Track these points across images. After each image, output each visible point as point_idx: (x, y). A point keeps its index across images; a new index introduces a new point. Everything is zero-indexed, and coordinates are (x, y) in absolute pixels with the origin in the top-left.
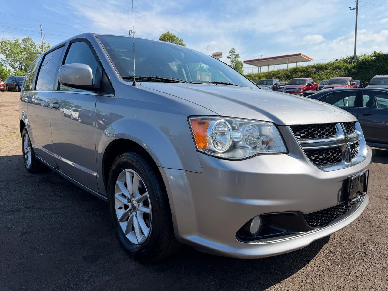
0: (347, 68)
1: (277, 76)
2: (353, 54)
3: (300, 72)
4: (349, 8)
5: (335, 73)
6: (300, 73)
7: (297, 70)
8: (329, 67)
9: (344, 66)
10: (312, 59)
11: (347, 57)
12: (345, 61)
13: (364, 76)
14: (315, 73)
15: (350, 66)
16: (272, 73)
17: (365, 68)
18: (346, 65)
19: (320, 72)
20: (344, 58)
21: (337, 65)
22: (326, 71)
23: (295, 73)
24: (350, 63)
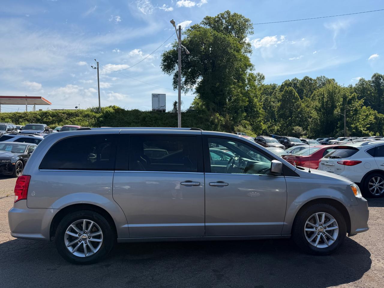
0: (95, 117)
1: (25, 118)
2: (98, 106)
3: (51, 116)
4: (91, 66)
5: (86, 120)
6: (51, 118)
7: (48, 114)
8: (79, 114)
9: (92, 115)
10: (51, 103)
11: (93, 108)
12: (92, 111)
13: (110, 125)
14: (66, 119)
15: (98, 115)
16: (18, 114)
17: (110, 118)
18: (94, 114)
19: (72, 118)
20: (90, 108)
21: (86, 113)
22: (77, 118)
23: (46, 117)
24: (96, 112)
